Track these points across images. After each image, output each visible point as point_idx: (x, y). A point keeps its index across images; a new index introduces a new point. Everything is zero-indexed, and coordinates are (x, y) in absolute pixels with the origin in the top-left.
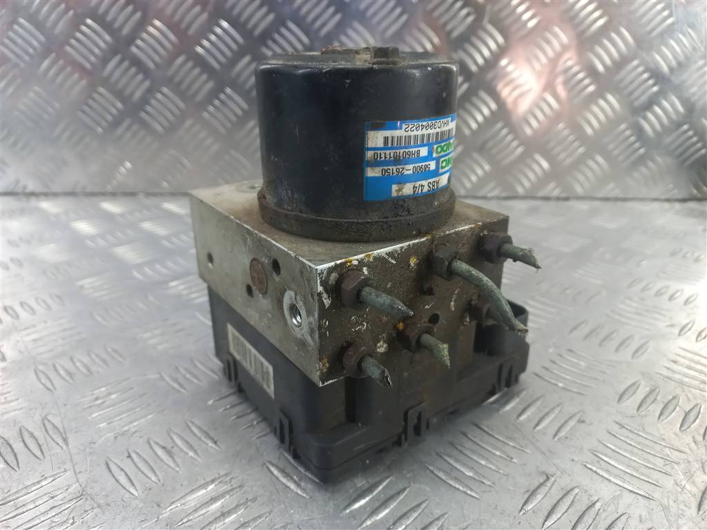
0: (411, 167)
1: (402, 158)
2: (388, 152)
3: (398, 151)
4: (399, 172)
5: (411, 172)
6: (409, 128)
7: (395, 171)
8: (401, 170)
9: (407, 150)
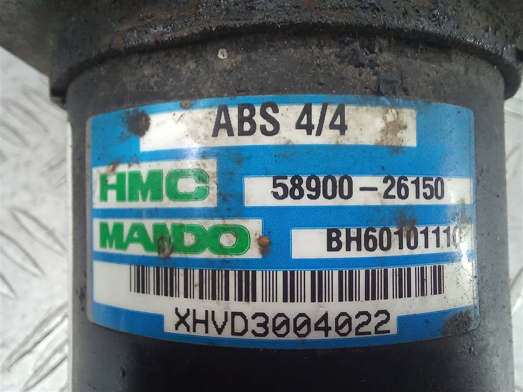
0: (359, 199)
1: (393, 229)
2: (432, 249)
3: (406, 251)
4: (400, 186)
5: (359, 181)
6: (375, 321)
7: (412, 188)
8: (394, 192)
9: (378, 253)
